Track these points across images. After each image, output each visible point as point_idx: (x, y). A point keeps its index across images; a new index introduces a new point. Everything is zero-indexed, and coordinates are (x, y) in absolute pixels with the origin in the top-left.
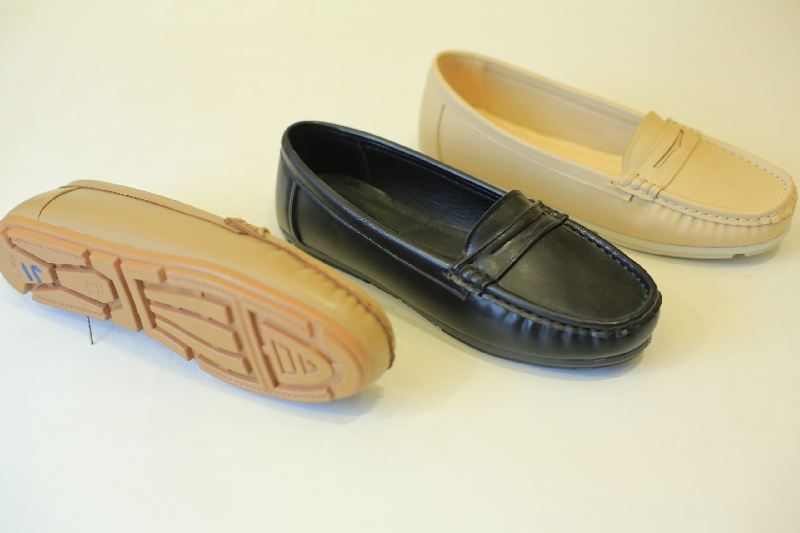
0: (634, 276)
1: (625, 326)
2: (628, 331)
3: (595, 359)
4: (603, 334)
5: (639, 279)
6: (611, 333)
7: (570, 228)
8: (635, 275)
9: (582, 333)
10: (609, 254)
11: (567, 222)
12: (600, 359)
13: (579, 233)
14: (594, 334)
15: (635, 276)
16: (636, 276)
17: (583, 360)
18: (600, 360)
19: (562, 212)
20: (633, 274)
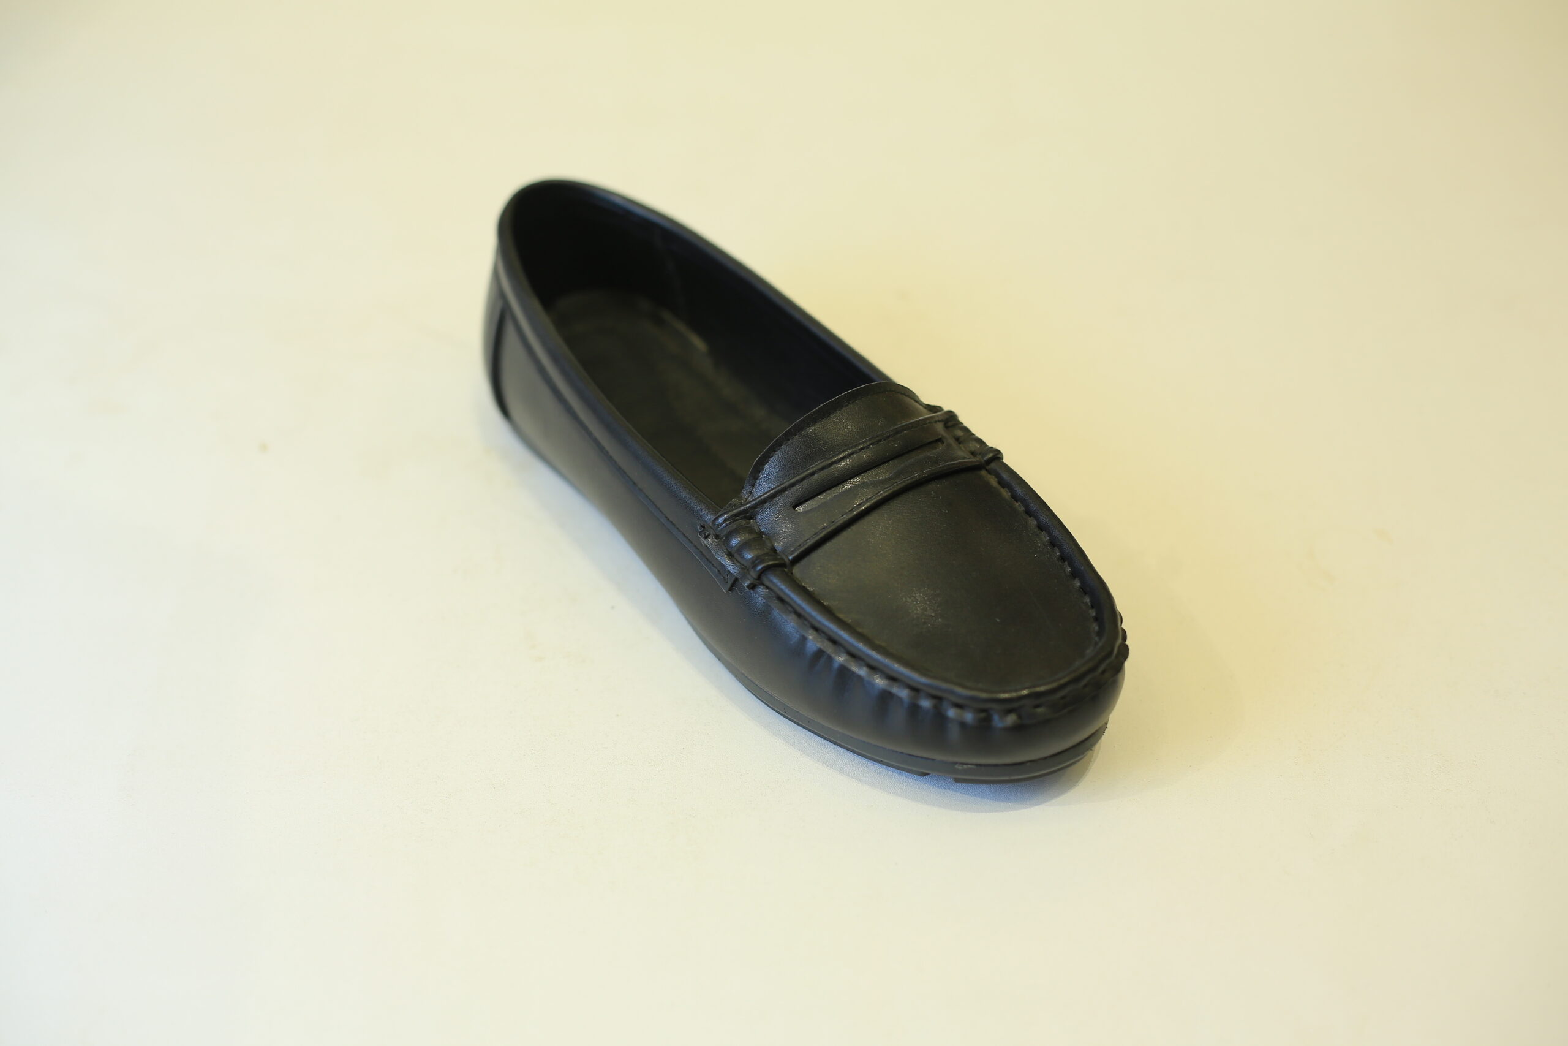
0: (1086, 604)
1: (1015, 705)
2: (1020, 717)
3: (956, 763)
4: (969, 717)
5: (1093, 613)
6: (983, 715)
7: (996, 479)
8: (1090, 601)
9: (926, 703)
10: (1056, 548)
11: (993, 465)
12: (967, 764)
13: (1009, 494)
14: (952, 713)
15: (1089, 604)
16: (1091, 605)
17: (933, 760)
18: (965, 766)
19: (990, 444)
20: (1087, 600)
